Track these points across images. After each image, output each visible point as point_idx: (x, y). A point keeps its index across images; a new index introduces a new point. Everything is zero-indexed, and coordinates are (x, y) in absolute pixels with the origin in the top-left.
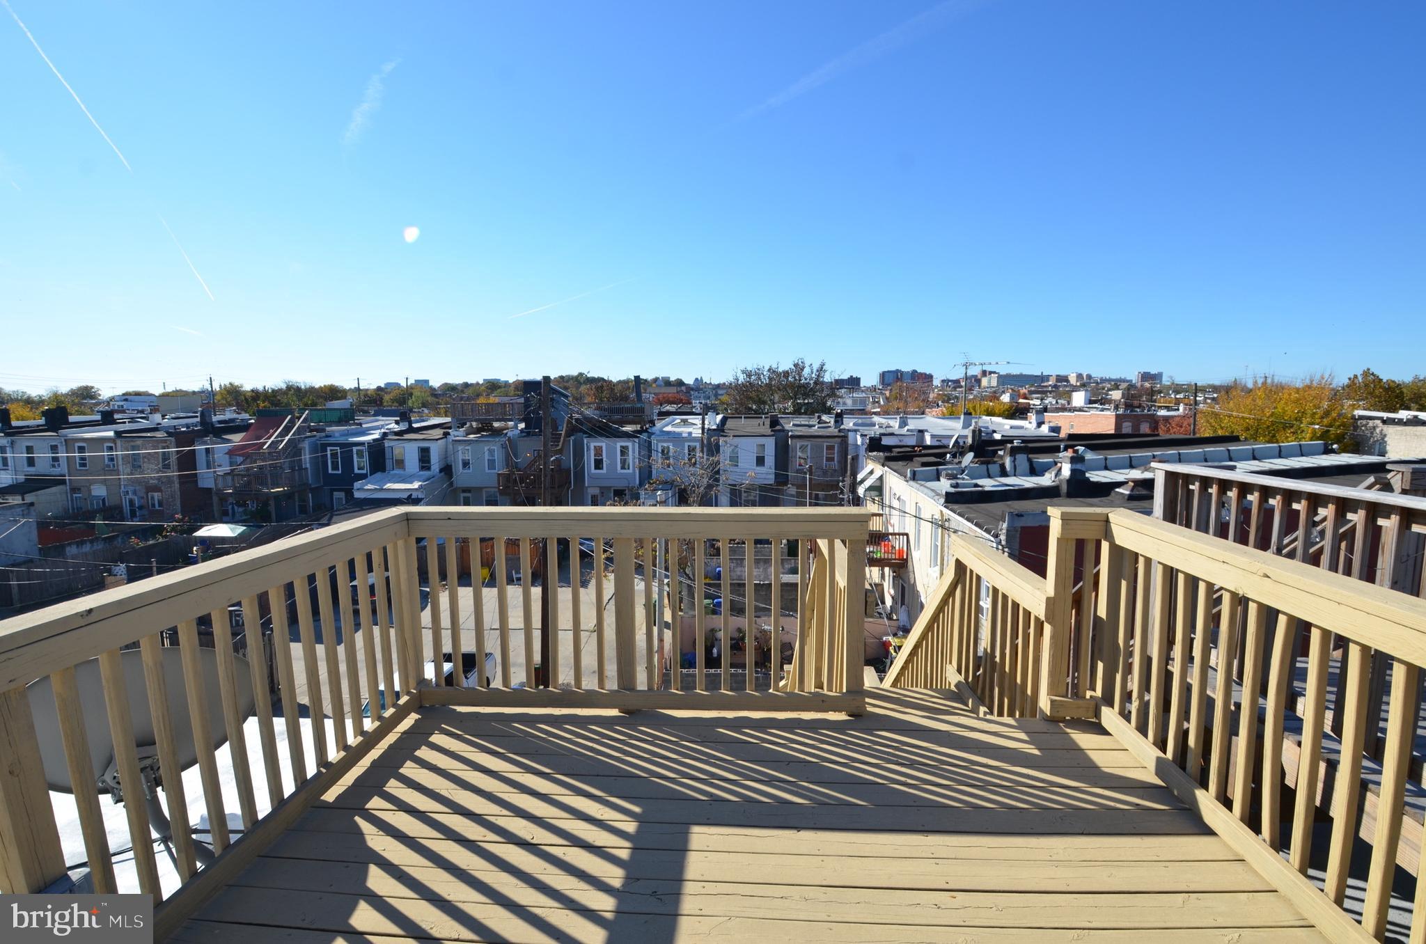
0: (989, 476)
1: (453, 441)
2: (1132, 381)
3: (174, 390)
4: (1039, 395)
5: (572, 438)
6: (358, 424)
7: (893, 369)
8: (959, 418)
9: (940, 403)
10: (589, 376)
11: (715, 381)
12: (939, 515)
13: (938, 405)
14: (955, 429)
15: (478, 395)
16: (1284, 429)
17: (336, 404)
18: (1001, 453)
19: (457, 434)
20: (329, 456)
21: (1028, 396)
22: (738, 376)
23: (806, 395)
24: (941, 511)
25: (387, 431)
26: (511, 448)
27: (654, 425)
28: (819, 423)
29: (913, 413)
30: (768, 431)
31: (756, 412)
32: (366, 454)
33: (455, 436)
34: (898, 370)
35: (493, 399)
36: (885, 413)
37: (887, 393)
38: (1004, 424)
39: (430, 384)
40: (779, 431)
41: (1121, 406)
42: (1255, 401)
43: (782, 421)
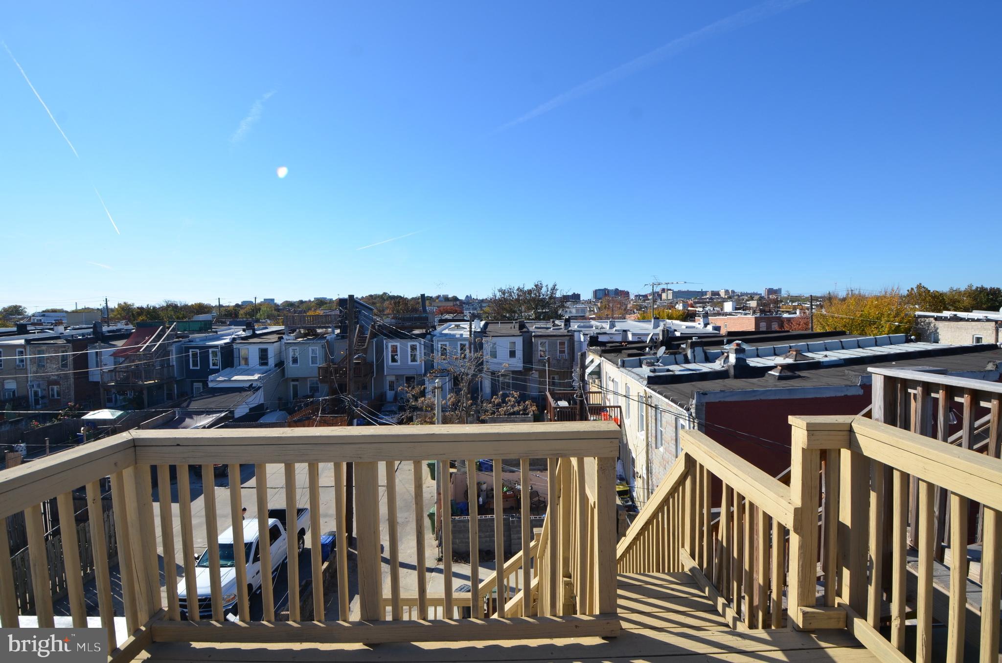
0: (677, 363)
1: (285, 343)
2: (761, 294)
3: (84, 307)
4: (701, 305)
5: (375, 339)
6: (214, 332)
7: (602, 288)
8: (651, 321)
9: (635, 310)
10: (390, 294)
11: (480, 298)
12: (644, 393)
13: (634, 312)
14: (648, 329)
15: (310, 309)
16: (870, 325)
17: (202, 317)
18: (683, 346)
19: (289, 338)
20: (191, 356)
21: (694, 305)
22: (496, 293)
23: (543, 307)
24: (645, 390)
25: (236, 337)
26: (329, 347)
27: (436, 329)
28: (553, 326)
29: (618, 318)
30: (518, 332)
31: (509, 319)
32: (219, 354)
33: (287, 340)
34: (605, 289)
35: (320, 312)
36: (599, 318)
37: (599, 304)
38: (682, 325)
39: (275, 302)
40: (525, 332)
41: (757, 312)
42: (849, 306)
43: (527, 325)
